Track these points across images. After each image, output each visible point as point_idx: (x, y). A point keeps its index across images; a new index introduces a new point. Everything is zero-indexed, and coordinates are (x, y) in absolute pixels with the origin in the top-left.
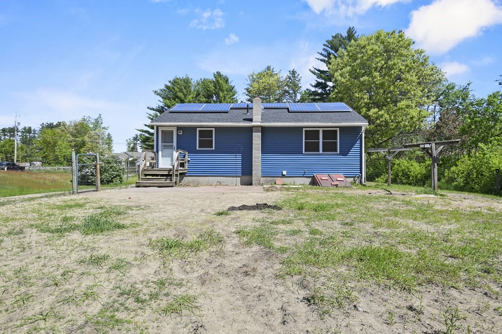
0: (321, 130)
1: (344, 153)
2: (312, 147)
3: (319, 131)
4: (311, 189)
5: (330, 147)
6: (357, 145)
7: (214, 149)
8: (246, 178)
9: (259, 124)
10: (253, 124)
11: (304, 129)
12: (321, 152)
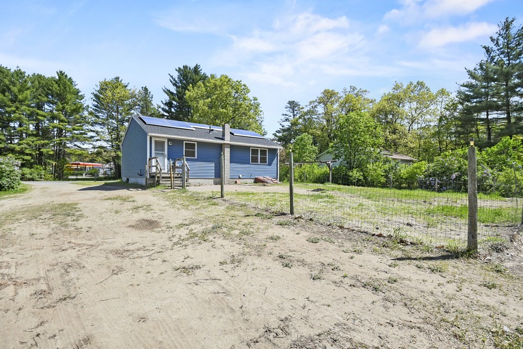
0: (259, 149)
1: (270, 164)
2: (255, 160)
3: (258, 150)
4: (254, 185)
5: (263, 160)
6: (275, 160)
7: (196, 158)
8: (218, 180)
9: (229, 142)
10: (225, 142)
11: (251, 148)
12: (259, 163)
